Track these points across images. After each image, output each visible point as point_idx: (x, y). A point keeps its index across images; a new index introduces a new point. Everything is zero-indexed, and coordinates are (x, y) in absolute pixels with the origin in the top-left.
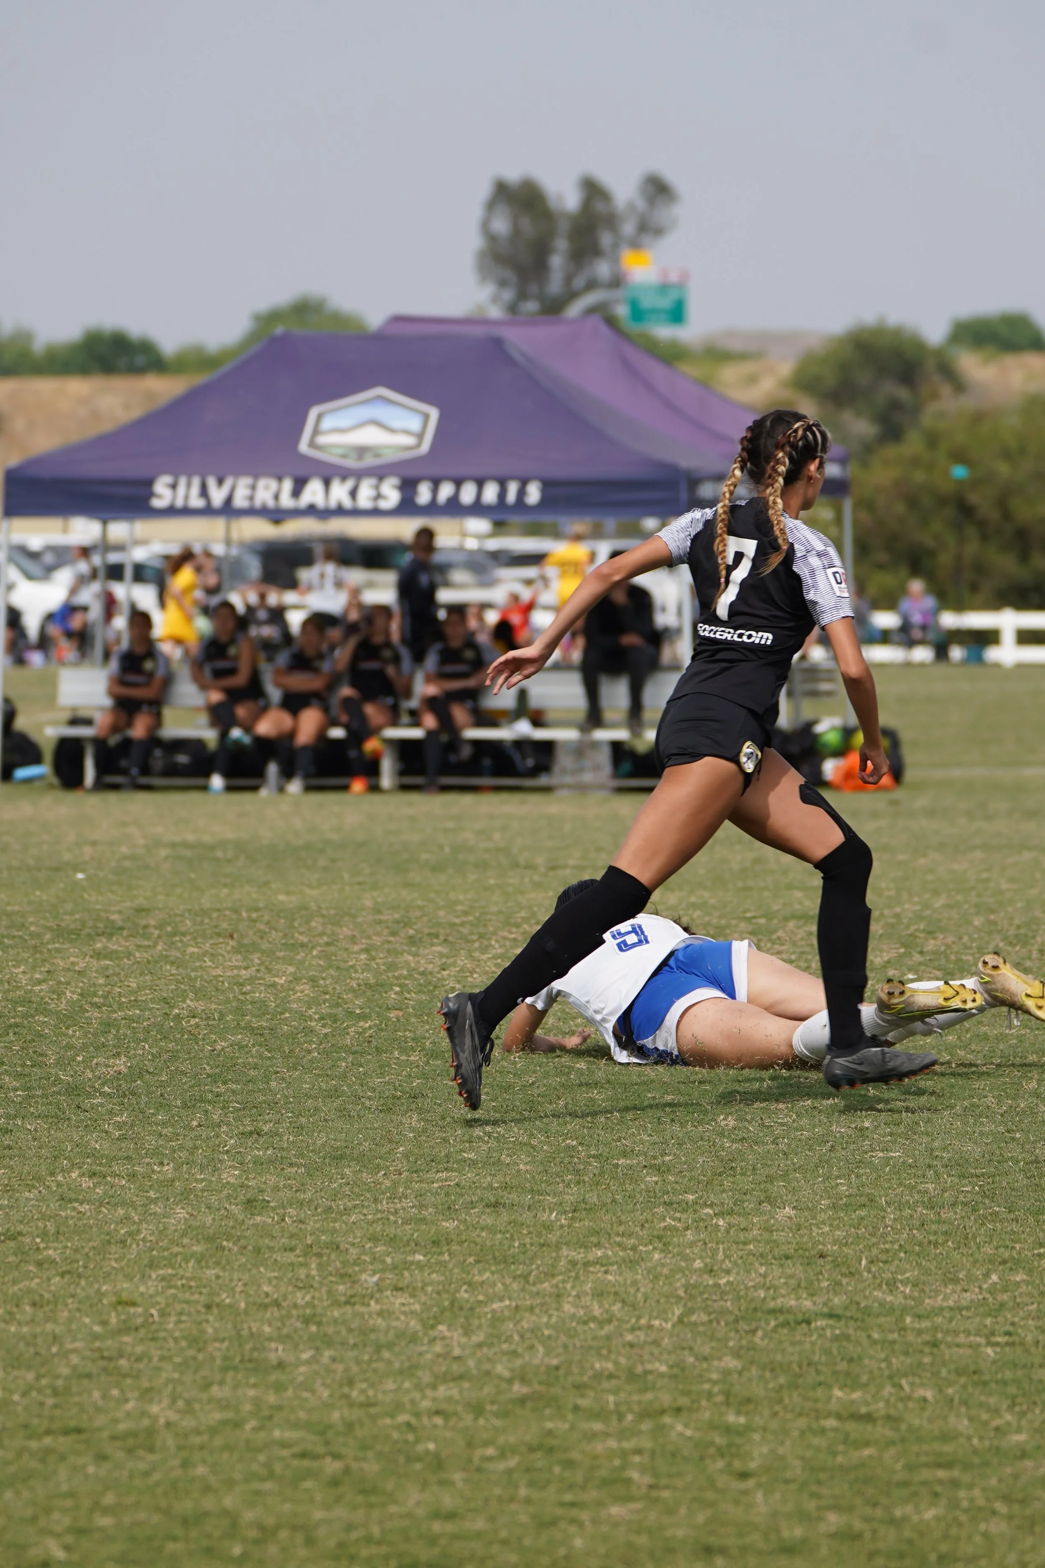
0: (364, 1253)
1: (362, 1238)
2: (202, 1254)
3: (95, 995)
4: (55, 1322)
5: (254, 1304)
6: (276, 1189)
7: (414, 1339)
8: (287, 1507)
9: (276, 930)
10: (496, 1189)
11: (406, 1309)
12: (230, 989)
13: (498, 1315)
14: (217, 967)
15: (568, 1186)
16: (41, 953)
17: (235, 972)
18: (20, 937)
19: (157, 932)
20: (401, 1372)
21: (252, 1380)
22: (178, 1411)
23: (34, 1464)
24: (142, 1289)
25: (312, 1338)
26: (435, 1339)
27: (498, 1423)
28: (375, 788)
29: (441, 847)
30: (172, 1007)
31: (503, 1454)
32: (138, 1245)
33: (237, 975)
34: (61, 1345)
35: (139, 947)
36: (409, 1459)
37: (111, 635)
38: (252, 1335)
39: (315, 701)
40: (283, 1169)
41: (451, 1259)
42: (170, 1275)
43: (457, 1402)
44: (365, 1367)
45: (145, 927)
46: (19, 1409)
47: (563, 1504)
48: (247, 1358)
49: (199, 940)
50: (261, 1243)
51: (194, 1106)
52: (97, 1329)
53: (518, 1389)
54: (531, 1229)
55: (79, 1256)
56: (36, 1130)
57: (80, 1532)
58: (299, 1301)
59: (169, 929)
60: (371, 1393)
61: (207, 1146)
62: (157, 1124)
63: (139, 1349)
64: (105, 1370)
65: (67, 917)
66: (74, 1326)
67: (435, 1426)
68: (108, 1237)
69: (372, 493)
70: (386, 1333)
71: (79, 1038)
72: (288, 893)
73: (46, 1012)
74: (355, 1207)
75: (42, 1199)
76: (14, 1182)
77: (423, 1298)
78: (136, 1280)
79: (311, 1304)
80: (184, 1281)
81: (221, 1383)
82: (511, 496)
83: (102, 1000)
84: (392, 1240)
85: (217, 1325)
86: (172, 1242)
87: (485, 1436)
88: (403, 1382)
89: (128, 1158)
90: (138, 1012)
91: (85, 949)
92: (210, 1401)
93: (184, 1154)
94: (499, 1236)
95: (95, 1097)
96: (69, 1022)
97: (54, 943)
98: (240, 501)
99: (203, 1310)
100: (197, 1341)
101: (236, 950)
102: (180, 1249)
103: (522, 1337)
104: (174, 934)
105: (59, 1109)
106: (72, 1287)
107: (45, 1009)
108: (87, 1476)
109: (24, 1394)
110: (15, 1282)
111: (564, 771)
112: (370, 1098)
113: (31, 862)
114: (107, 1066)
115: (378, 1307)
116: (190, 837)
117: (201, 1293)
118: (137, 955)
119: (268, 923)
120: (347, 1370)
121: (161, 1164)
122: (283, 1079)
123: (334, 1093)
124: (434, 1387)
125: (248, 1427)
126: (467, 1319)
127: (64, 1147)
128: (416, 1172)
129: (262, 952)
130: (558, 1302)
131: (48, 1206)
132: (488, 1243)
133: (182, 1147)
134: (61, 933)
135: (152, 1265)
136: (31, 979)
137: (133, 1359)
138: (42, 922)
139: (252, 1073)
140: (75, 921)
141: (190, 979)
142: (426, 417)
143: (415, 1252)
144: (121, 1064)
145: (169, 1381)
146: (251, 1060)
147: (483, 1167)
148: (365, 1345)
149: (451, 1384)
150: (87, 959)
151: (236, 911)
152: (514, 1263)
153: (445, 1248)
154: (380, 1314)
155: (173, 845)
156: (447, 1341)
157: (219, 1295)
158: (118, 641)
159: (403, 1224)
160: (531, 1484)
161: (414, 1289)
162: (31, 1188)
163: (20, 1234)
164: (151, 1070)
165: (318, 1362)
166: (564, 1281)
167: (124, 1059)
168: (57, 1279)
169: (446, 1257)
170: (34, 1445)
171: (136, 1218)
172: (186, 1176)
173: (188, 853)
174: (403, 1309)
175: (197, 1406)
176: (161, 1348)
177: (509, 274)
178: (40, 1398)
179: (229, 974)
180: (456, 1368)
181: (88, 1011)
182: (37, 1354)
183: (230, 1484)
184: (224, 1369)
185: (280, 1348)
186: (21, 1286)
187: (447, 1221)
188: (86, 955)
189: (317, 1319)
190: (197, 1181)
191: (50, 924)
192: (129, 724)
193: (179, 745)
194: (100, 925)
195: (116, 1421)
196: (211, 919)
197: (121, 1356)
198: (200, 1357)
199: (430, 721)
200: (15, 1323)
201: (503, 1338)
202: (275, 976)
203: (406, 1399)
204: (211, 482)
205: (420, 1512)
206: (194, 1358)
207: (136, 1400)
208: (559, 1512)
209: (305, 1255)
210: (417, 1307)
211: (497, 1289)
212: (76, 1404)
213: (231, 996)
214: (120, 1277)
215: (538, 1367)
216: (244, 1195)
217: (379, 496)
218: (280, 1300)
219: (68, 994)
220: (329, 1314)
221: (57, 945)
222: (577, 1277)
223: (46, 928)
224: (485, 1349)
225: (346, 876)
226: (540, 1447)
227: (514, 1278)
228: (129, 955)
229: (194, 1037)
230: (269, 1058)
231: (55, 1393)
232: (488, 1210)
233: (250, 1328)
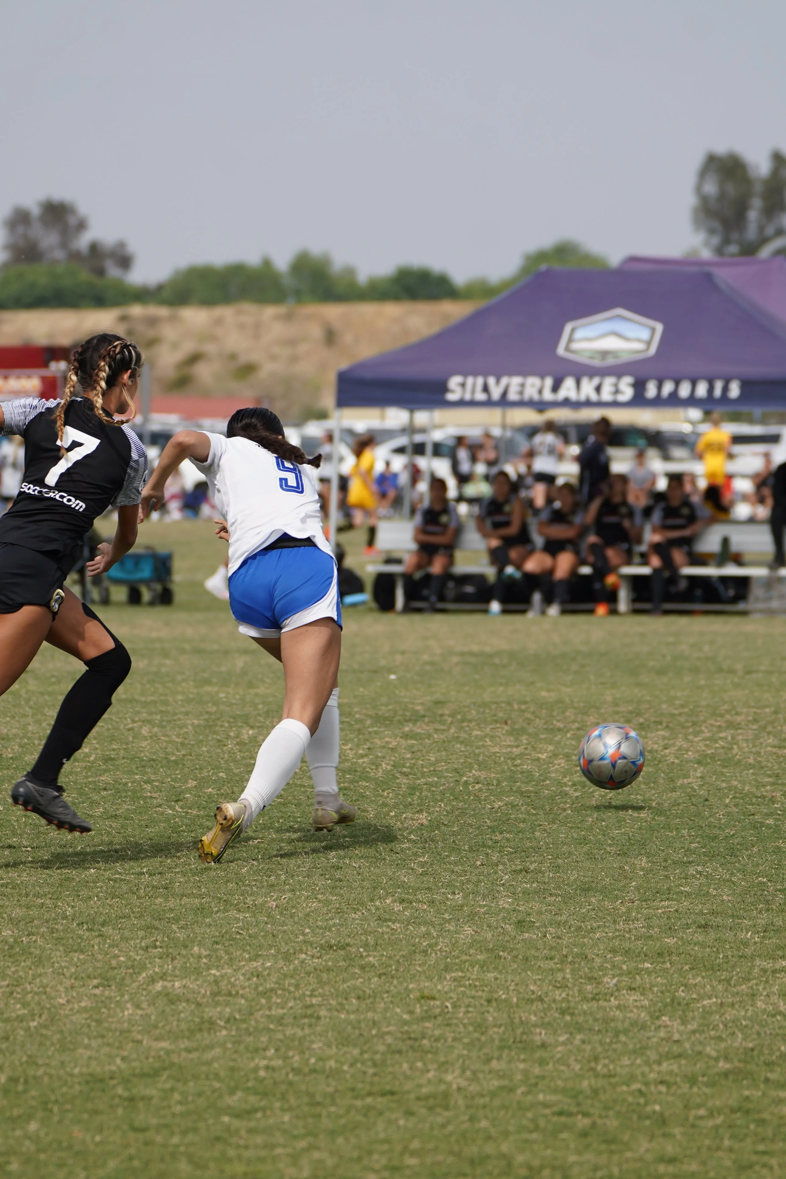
0: (606, 962)
1: (604, 950)
2: (484, 961)
3: (404, 766)
4: (375, 1011)
5: (523, 999)
6: (540, 913)
7: (644, 1027)
8: (549, 1152)
9: (540, 718)
10: (705, 914)
11: (638, 1004)
12: (505, 762)
13: (707, 1009)
14: (495, 746)
15: (760, 912)
16: (363, 734)
17: (509, 749)
18: (348, 722)
19: (450, 720)
20: (634, 1052)
21: (522, 1057)
22: (467, 1079)
23: (359, 1118)
24: (439, 987)
25: (567, 1025)
26: (660, 1027)
27: (707, 1090)
28: (614, 612)
29: (664, 656)
30: (462, 776)
31: (711, 1114)
32: (436, 954)
33: (510, 752)
34: (379, 1028)
35: (436, 730)
36: (642, 1117)
37: (415, 496)
38: (522, 1022)
39: (569, 546)
40: (545, 898)
41: (672, 966)
42: (460, 977)
43: (676, 1075)
44: (607, 1047)
45: (442, 715)
46: (348, 1076)
47: (757, 1153)
48: (518, 1039)
49: (482, 726)
50: (528, 953)
51: (478, 850)
52: (406, 1017)
53: (723, 1065)
54: (732, 945)
55: (392, 962)
56: (360, 867)
57: (394, 1169)
58: (557, 997)
59: (459, 717)
60: (611, 1067)
61: (488, 880)
62: (450, 863)
63: (437, 1032)
64: (412, 1047)
65: (383, 708)
66: (388, 1015)
67: (660, 1093)
68: (413, 948)
69: (613, 389)
70: (623, 1022)
71: (392, 799)
72: (548, 691)
73: (367, 779)
74: (599, 927)
75: (364, 919)
76: (344, 907)
77: (651, 996)
78: (434, 980)
79: (566, 1000)
80: (471, 982)
81: (499, 1058)
82: (718, 392)
83: (409, 770)
84: (627, 952)
85: (495, 1014)
86: (462, 952)
87: (698, 1100)
88: (636, 1059)
89: (429, 889)
90: (436, 779)
91: (397, 731)
92: (490, 1072)
93: (470, 886)
94: (708, 950)
95: (404, 843)
96: (385, 787)
97: (373, 727)
98: (513, 396)
99: (485, 1003)
100: (480, 1027)
101: (510, 733)
102: (468, 958)
103: (726, 1026)
104: (463, 721)
105: (377, 852)
106: (387, 985)
107: (367, 777)
108: (399, 1127)
109: (351, 1065)
110: (344, 981)
111: (757, 600)
112: (610, 845)
113: (356, 666)
114: (413, 819)
115: (617, 1002)
116: (475, 648)
117: (483, 991)
118: (436, 736)
119: (533, 713)
120: (593, 1049)
121: (454, 893)
122: (545, 830)
123: (584, 841)
124: (659, 1063)
125: (519, 1091)
126: (684, 1011)
127: (381, 880)
128: (645, 901)
129: (529, 734)
130: (753, 1000)
131: (369, 924)
132: (700, 955)
133: (469, 881)
134: (379, 720)
135: (446, 969)
136: (356, 754)
137: (433, 1039)
138: (364, 711)
139: (522, 825)
140: (389, 710)
141: (475, 754)
142: (653, 330)
143: (644, 962)
144: (423, 818)
145: (460, 1056)
146: (520, 816)
147: (696, 897)
148: (607, 1031)
149: (672, 1061)
150: (398, 739)
151: (509, 703)
152: (719, 970)
153: (667, 959)
154: (618, 1007)
155: (462, 654)
156: (669, 1029)
157: (497, 992)
158: (421, 500)
159: (635, 940)
160: (733, 1137)
161: (644, 988)
162: (355, 911)
163: (348, 945)
164: (446, 823)
165: (571, 1043)
166: (757, 984)
167: (425, 814)
168: (376, 979)
169: (668, 965)
170: (359, 1103)
171: (435, 934)
172: (472, 903)
173: (473, 660)
174: (635, 1004)
175: (481, 1076)
176: (454, 1032)
177: (717, 225)
178: (364, 1068)
179: (504, 751)
180: (676, 1049)
181: (398, 778)
182: (361, 1035)
183: (506, 1134)
184: (501, 1048)
185: (543, 1032)
186: (349, 984)
187: (668, 938)
188: (397, 736)
189: (571, 1011)
190: (480, 906)
191: (370, 713)
192: (430, 563)
193: (466, 579)
194: (408, 714)
195: (420, 1086)
196: (490, 709)
197: (424, 1038)
198: (483, 1038)
199: (656, 561)
200: (345, 1012)
201: (711, 1027)
202: (539, 753)
203: (638, 1072)
204: (491, 381)
205: (649, 1157)
206: (479, 1040)
207: (435, 1070)
208: (754, 1158)
209: (562, 962)
210: (646, 1003)
211: (706, 990)
212: (390, 1073)
213: (506, 767)
214: (423, 978)
215: (738, 1049)
216: (516, 917)
217: (617, 392)
218: (543, 996)
219: (384, 765)
220: (580, 1007)
221: (375, 729)
222: (767, 982)
223: (368, 716)
224: (697, 1035)
225: (592, 678)
226: (739, 1109)
227: (719, 981)
228: (429, 736)
229: (478, 799)
230: (535, 815)
231: (375, 1065)
232: (699, 930)
233: (520, 1018)
